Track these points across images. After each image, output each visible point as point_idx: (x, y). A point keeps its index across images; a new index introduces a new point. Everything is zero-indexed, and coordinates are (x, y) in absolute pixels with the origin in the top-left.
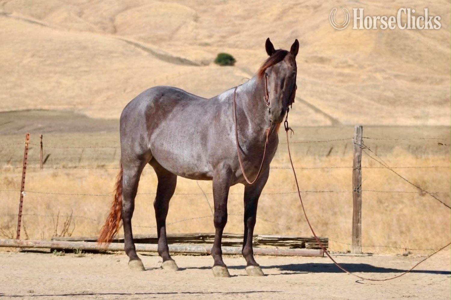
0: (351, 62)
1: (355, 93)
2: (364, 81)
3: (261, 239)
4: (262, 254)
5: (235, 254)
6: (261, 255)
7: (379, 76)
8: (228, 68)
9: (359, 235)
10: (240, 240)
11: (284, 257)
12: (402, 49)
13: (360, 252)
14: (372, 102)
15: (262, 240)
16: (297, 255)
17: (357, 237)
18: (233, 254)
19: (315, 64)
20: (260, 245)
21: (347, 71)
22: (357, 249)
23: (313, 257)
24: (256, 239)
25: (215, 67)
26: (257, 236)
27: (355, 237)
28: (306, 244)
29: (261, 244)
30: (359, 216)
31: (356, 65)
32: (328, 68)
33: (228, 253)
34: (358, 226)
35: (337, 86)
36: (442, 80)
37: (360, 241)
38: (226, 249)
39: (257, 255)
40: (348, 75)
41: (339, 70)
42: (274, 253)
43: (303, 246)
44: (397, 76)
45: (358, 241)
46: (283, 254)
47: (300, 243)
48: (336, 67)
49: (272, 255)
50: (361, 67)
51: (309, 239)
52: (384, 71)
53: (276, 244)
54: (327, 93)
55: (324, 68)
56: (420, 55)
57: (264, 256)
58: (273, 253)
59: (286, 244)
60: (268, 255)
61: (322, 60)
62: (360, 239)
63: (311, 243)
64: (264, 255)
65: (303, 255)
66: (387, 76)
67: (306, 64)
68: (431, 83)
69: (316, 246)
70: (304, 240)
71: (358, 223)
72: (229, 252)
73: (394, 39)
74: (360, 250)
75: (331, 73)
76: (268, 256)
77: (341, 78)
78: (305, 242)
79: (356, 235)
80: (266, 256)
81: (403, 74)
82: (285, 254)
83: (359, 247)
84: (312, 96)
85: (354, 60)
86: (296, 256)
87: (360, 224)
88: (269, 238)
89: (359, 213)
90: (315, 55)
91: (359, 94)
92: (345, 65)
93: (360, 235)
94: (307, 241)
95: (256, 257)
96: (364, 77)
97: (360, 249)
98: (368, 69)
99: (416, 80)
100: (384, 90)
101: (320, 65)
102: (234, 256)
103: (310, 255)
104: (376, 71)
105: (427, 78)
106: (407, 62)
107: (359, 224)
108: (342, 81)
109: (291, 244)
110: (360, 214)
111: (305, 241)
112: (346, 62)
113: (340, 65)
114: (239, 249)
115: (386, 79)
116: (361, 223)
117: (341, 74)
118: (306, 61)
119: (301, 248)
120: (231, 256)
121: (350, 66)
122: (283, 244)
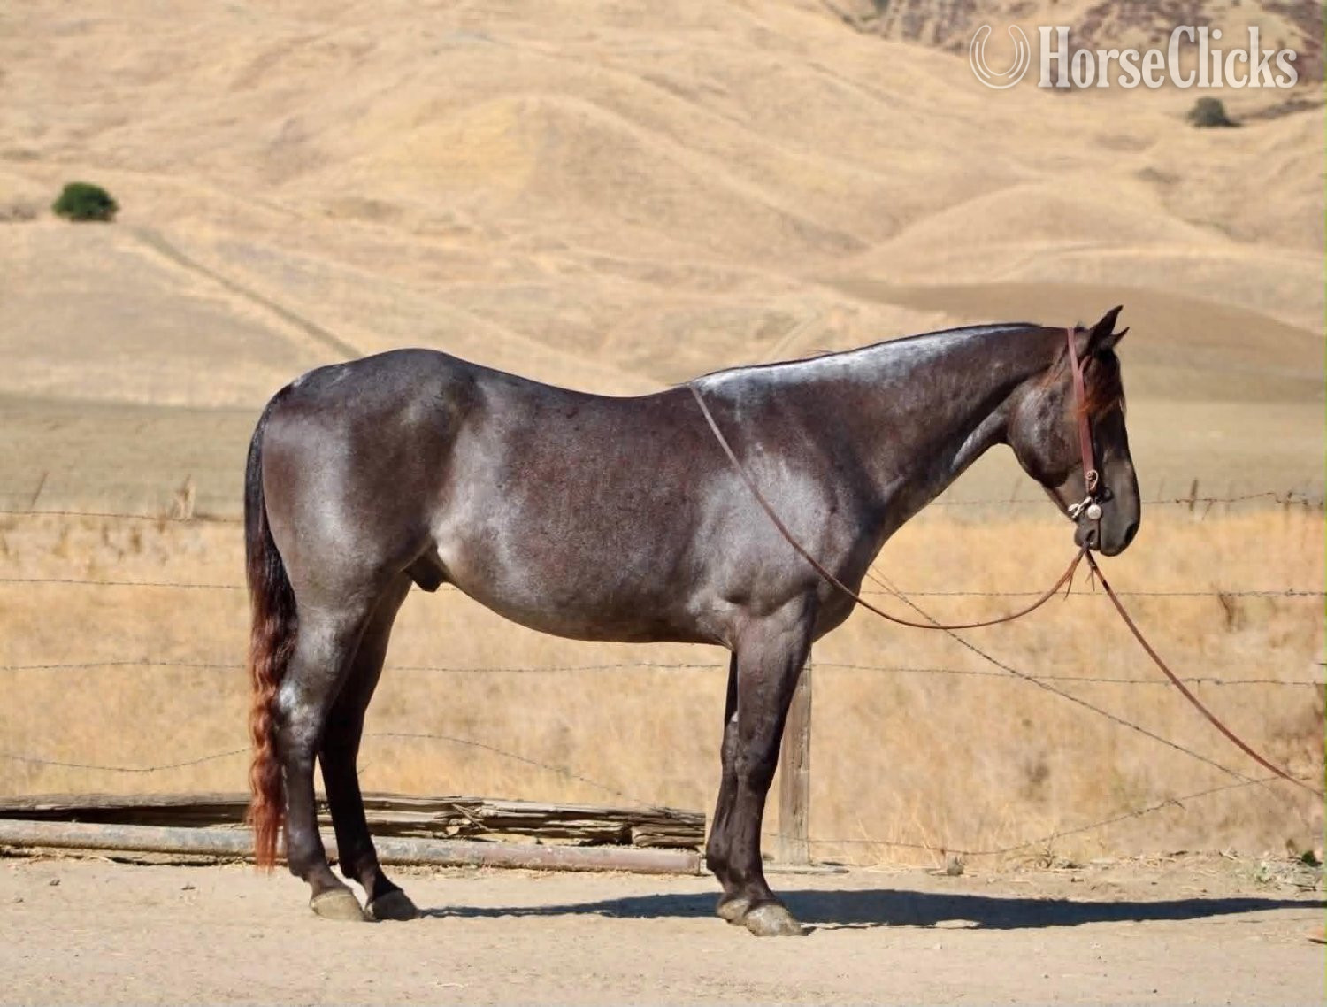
0: (462, 219)
1: (475, 311)
2: (501, 276)
3: (492, 812)
4: (505, 862)
5: (418, 864)
6: (499, 867)
7: (546, 262)
8: (96, 229)
9: (801, 806)
10: (426, 816)
11: (573, 873)
12: (616, 184)
13: (802, 857)
14: (526, 341)
15: (495, 817)
16: (617, 868)
17: (795, 813)
18: (409, 864)
19: (355, 222)
20: (488, 832)
21: (449, 244)
22: (795, 851)
23: (667, 876)
24: (477, 813)
25: (52, 224)
26: (480, 804)
27: (788, 811)
28: (636, 832)
29: (491, 830)
30: (804, 746)
31: (478, 228)
32: (395, 235)
33: (394, 858)
34: (798, 775)
35: (422, 291)
36: (733, 280)
37: (803, 823)
38: (387, 848)
39: (487, 866)
40: (454, 258)
41: (428, 242)
42: (543, 859)
43: (625, 839)
44: (600, 264)
45: (799, 825)
46: (570, 865)
47: (614, 827)
48: (419, 233)
49: (536, 868)
50: (495, 234)
51: (645, 816)
52: (561, 247)
53: (541, 830)
54: (394, 311)
55: (382, 233)
56: (670, 203)
57: (509, 871)
58: (538, 861)
59: (571, 831)
60: (521, 867)
61: (375, 211)
62: (804, 819)
63: (651, 830)
64: (509, 866)
65: (635, 869)
66: (570, 262)
67: (328, 222)
68: (703, 287)
69: (667, 839)
70: (630, 818)
71: (800, 767)
72: (398, 857)
73: (594, 152)
74: (806, 854)
75: (401, 250)
76: (522, 870)
77: (431, 266)
78: (630, 826)
79: (794, 807)
80: (516, 870)
81: (619, 258)
82: (578, 866)
83: (801, 842)
84: (348, 318)
85: (473, 211)
86: (612, 870)
87: (806, 772)
88: (516, 811)
89: (802, 735)
90: (354, 193)
91: (487, 314)
92: (441, 227)
93: (805, 805)
94: (638, 824)
95: (485, 872)
96: (501, 264)
97: (806, 850)
98: (515, 239)
99: (657, 276)
100: (562, 306)
101: (369, 226)
102: (414, 868)
103: (658, 870)
104: (539, 246)
105: (692, 271)
106: (631, 222)
107: (802, 771)
108: (436, 276)
109: (586, 832)
110: (805, 737)
111: (633, 821)
112: (447, 218)
113: (431, 226)
114: (429, 846)
115: (568, 270)
116: (808, 767)
117: (431, 255)
118: (329, 214)
119: (618, 844)
120: (405, 868)
121: (460, 231)
122: (562, 829)
